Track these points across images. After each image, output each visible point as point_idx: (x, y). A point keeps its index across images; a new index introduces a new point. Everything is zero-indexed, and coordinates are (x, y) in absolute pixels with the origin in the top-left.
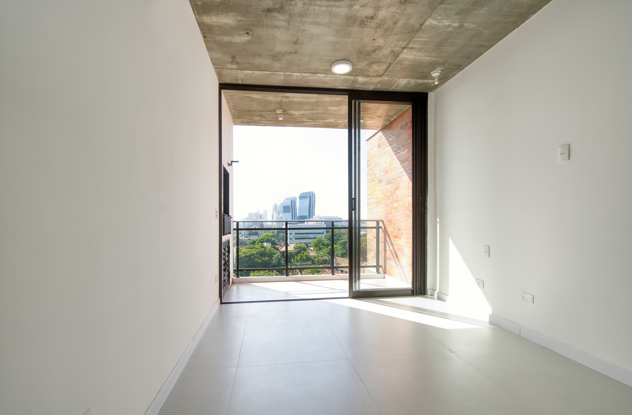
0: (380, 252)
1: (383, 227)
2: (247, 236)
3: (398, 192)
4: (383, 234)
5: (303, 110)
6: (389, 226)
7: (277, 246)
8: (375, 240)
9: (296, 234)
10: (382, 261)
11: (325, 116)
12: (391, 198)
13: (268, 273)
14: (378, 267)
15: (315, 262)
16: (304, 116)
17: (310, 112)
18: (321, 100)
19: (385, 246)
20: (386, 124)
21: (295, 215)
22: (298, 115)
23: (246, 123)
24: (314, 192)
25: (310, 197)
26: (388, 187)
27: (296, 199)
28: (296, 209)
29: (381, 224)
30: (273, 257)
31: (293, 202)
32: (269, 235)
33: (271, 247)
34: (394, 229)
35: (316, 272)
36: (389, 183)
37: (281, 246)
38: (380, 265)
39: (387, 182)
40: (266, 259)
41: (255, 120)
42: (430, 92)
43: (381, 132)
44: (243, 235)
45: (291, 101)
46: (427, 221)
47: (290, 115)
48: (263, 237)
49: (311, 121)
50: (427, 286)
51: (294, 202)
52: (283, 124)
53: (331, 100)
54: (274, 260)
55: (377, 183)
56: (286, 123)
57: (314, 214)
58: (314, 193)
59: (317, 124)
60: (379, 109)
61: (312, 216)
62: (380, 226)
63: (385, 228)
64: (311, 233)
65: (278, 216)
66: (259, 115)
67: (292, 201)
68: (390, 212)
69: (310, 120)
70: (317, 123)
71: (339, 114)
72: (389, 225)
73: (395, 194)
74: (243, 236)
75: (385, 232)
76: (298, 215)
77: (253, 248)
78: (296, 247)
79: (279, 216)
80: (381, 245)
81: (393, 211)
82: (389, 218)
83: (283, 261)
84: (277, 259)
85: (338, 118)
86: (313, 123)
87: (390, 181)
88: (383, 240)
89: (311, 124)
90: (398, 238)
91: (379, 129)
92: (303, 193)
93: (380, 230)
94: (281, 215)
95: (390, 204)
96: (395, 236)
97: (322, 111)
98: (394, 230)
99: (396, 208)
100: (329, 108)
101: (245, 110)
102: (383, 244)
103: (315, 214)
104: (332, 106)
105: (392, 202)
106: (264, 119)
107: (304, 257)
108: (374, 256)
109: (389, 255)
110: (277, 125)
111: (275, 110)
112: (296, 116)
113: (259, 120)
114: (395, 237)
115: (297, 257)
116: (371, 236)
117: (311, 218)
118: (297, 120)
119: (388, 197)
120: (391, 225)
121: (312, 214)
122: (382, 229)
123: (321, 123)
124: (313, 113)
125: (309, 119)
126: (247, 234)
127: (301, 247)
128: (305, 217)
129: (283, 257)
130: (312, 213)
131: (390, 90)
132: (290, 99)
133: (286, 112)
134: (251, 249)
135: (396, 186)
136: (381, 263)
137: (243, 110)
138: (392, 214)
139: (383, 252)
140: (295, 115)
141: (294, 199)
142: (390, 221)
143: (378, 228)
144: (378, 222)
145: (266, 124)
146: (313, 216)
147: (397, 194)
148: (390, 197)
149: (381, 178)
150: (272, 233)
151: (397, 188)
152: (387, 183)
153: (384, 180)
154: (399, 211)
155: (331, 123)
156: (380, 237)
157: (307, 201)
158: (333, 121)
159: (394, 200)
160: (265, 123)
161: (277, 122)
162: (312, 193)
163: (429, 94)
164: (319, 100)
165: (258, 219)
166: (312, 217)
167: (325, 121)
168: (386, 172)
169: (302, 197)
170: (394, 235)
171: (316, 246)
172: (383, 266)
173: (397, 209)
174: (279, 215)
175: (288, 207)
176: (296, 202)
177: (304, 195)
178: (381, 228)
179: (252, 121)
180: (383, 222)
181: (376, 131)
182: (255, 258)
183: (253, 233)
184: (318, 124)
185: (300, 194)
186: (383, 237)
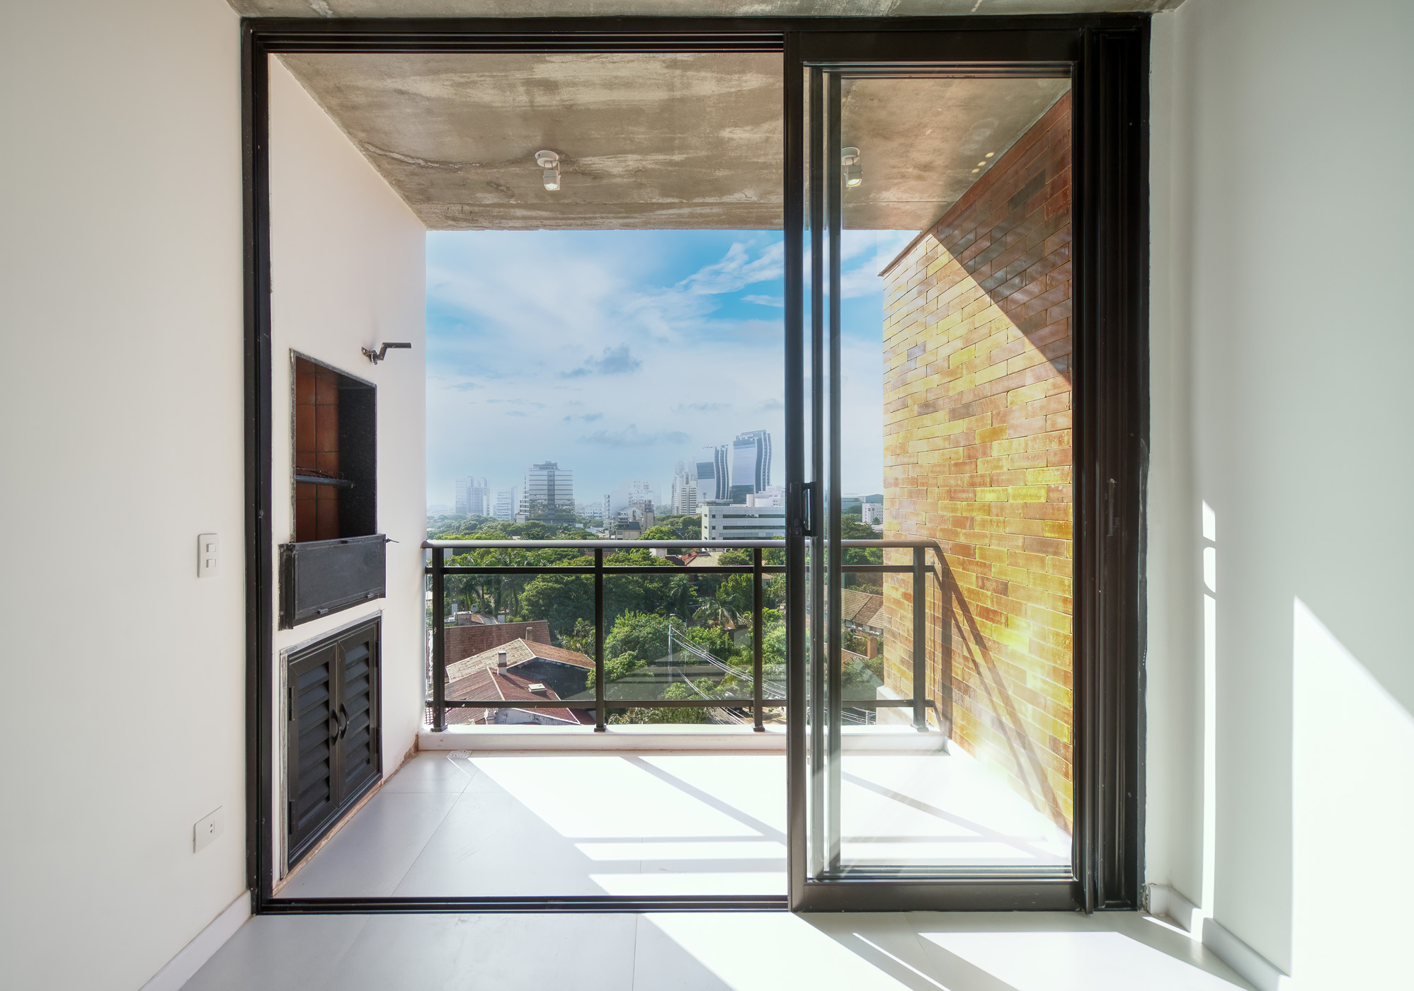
0: (927, 652)
1: (938, 566)
2: (615, 532)
3: (997, 448)
4: (938, 593)
5: (632, 152)
6: (961, 570)
7: (680, 556)
8: (909, 606)
9: (725, 528)
10: (936, 686)
11: (720, 173)
12: (967, 468)
13: (657, 621)
14: (919, 703)
15: (770, 595)
16: (644, 181)
17: (661, 157)
18: (685, 92)
19: (947, 639)
20: (949, 204)
21: (724, 488)
22: (621, 176)
23: (465, 220)
24: (767, 433)
25: (759, 442)
26: (961, 426)
27: (726, 447)
28: (727, 474)
29: (930, 557)
30: (670, 581)
31: (721, 456)
32: (663, 529)
33: (666, 558)
34: (980, 583)
35: (772, 619)
36: (961, 411)
37: (690, 555)
38: (927, 698)
39: (954, 410)
40: (655, 585)
41: (487, 206)
42: (1161, 7)
43: (931, 235)
44: (607, 529)
45: (571, 106)
46: (1145, 582)
47: (596, 176)
48: (649, 535)
49: (677, 200)
50: (1143, 868)
51: (722, 454)
52: (585, 218)
53: (724, 90)
54: (673, 588)
55: (915, 413)
56: (595, 213)
57: (768, 483)
58: (769, 434)
59: (701, 215)
60: (925, 126)
61: (764, 486)
62: (928, 562)
63: (947, 572)
64: (761, 527)
65: (687, 487)
66: (489, 184)
67: (717, 452)
68: (967, 518)
69: (672, 196)
70: (699, 210)
71: (771, 164)
72: (963, 564)
73: (985, 454)
74: (606, 531)
75: (948, 585)
76: (730, 485)
77: (623, 561)
78: (726, 558)
79: (688, 485)
80: (933, 632)
81: (979, 517)
82: (962, 540)
83: (695, 590)
84: (679, 586)
85: (768, 180)
86: (686, 211)
87: (967, 406)
88: (939, 614)
89: (680, 215)
90: (998, 622)
91: (925, 222)
92: (743, 434)
93: (929, 575)
94: (693, 484)
95: (964, 491)
96: (987, 610)
97: (704, 153)
98: (982, 588)
99: (989, 506)
100: (726, 133)
101: (426, 161)
102: (939, 629)
103: (771, 483)
104: (736, 125)
105: (973, 484)
106: (512, 202)
107: (744, 584)
108: (907, 658)
109: (960, 673)
110: (569, 222)
111: (529, 157)
112: (618, 180)
113: (500, 205)
114: (987, 613)
115: (727, 582)
116: (897, 589)
117: (762, 492)
118: (628, 200)
119: (956, 465)
120: (971, 567)
121: (764, 482)
122: (936, 574)
123: (716, 210)
124: (672, 163)
125: (665, 192)
126: (615, 526)
127: (736, 558)
128: (748, 490)
129: (695, 581)
130: (764, 479)
131: (974, 11)
132: (565, 95)
133: (573, 163)
134: (620, 562)
135: (989, 427)
136: (933, 690)
137: (422, 163)
138: (972, 527)
139: (939, 654)
140: (610, 175)
141: (723, 446)
142: (966, 550)
143: (919, 570)
144: (919, 549)
145: (530, 222)
146: (767, 487)
147: (995, 454)
148: (964, 463)
149: (931, 397)
150: (672, 524)
151: (995, 434)
152: (955, 415)
153: (940, 402)
154: (1002, 519)
155: (749, 206)
156: (928, 599)
157: (752, 453)
158: (755, 199)
159: (982, 476)
160: (524, 218)
161: (562, 213)
162: (765, 434)
163: (1154, 18)
164: (678, 94)
165: (640, 492)
166: (764, 490)
167: (727, 199)
168: (953, 373)
169: (740, 443)
170: (982, 607)
171: (772, 556)
172: (939, 705)
173: (994, 511)
174: (687, 483)
175: (709, 465)
176: (726, 454)
177: (746, 438)
178: (931, 569)
179: (476, 209)
180: (936, 547)
181: (916, 233)
182: (630, 583)
183: (628, 525)
184: (706, 216)
185: (737, 437)
186: (939, 603)
